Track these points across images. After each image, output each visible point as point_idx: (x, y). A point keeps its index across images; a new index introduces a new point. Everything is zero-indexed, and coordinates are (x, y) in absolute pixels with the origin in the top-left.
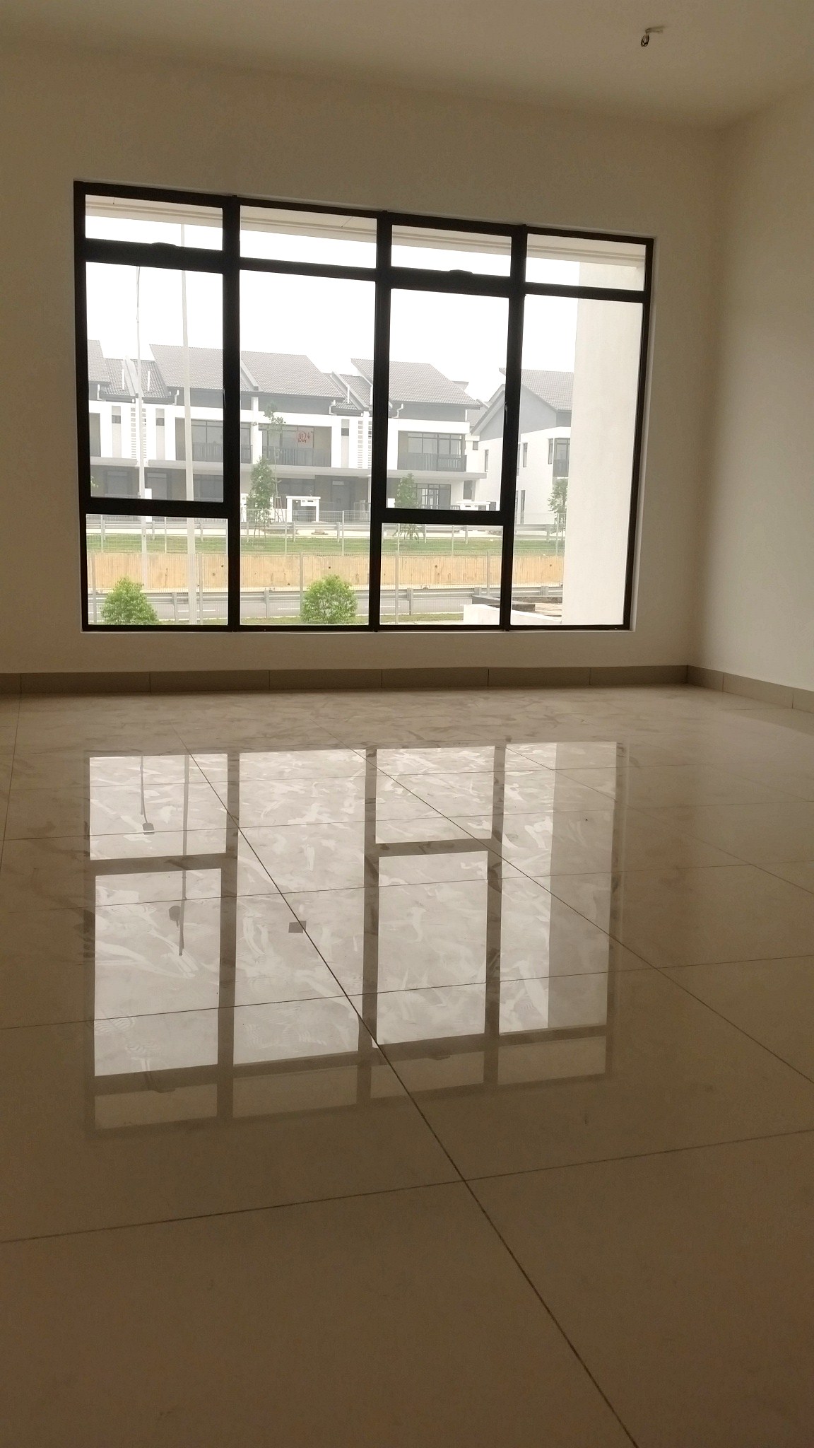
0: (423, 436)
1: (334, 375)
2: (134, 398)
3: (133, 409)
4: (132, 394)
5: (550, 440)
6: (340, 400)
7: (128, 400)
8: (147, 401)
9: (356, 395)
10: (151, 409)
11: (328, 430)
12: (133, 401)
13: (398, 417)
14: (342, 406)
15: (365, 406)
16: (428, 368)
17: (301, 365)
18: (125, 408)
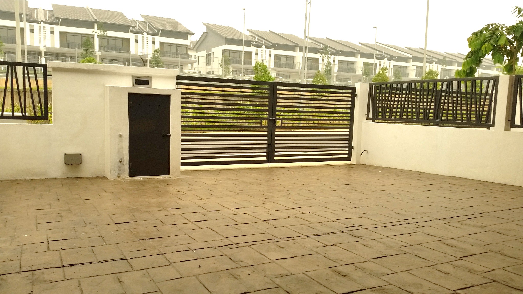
0: (171, 45)
1: (133, 20)
2: (40, 22)
3: (40, 27)
4: (40, 20)
5: (223, 50)
6: (134, 27)
7: (37, 22)
8: (46, 23)
9: (141, 27)
10: (48, 27)
11: (128, 40)
12: (40, 23)
13: (159, 36)
14: (135, 30)
15: (145, 30)
16: (173, 20)
17: (120, 15)
18: (36, 26)
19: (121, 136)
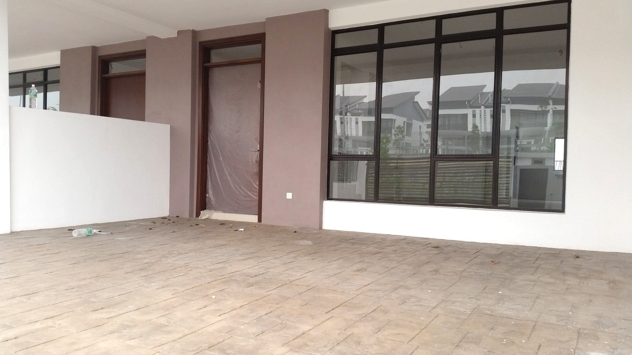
19: (552, 194)
